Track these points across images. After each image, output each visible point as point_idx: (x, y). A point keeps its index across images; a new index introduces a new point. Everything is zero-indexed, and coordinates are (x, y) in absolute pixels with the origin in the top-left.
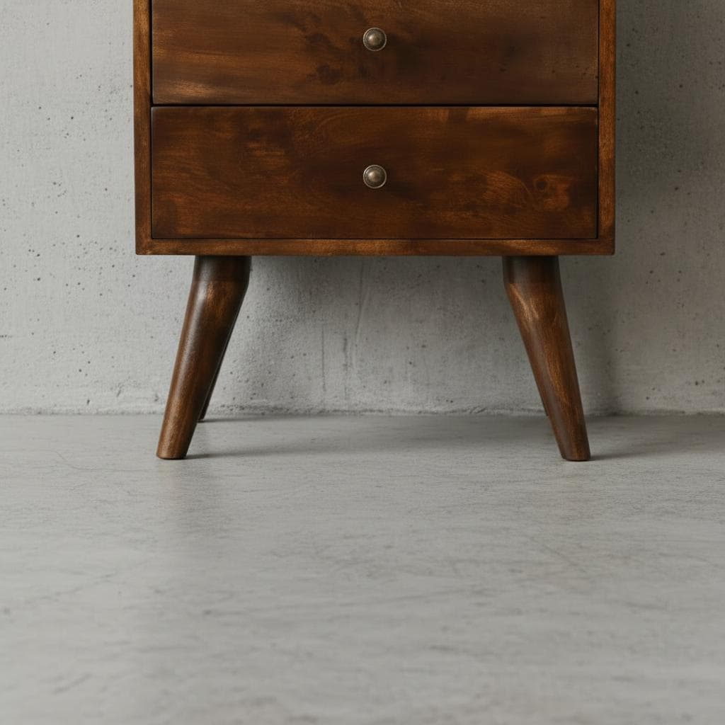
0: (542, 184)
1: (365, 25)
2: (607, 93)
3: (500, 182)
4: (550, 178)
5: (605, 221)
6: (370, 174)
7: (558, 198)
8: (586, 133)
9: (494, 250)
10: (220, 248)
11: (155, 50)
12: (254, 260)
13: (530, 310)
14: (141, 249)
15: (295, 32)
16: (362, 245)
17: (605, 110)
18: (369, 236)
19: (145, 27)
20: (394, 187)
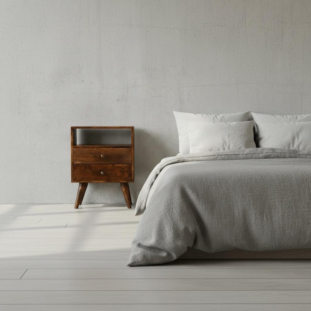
0: (124, 174)
1: (102, 154)
2: (133, 163)
3: (119, 174)
4: (126, 173)
5: (132, 178)
6: (102, 173)
7: (126, 175)
8: (130, 168)
9: (119, 182)
10: (82, 182)
11: (74, 158)
12: (89, 183)
13: (124, 190)
14: (72, 182)
15: (92, 155)
16: (100, 181)
17: (132, 165)
18: (101, 180)
19: (72, 154)
20: (105, 174)
